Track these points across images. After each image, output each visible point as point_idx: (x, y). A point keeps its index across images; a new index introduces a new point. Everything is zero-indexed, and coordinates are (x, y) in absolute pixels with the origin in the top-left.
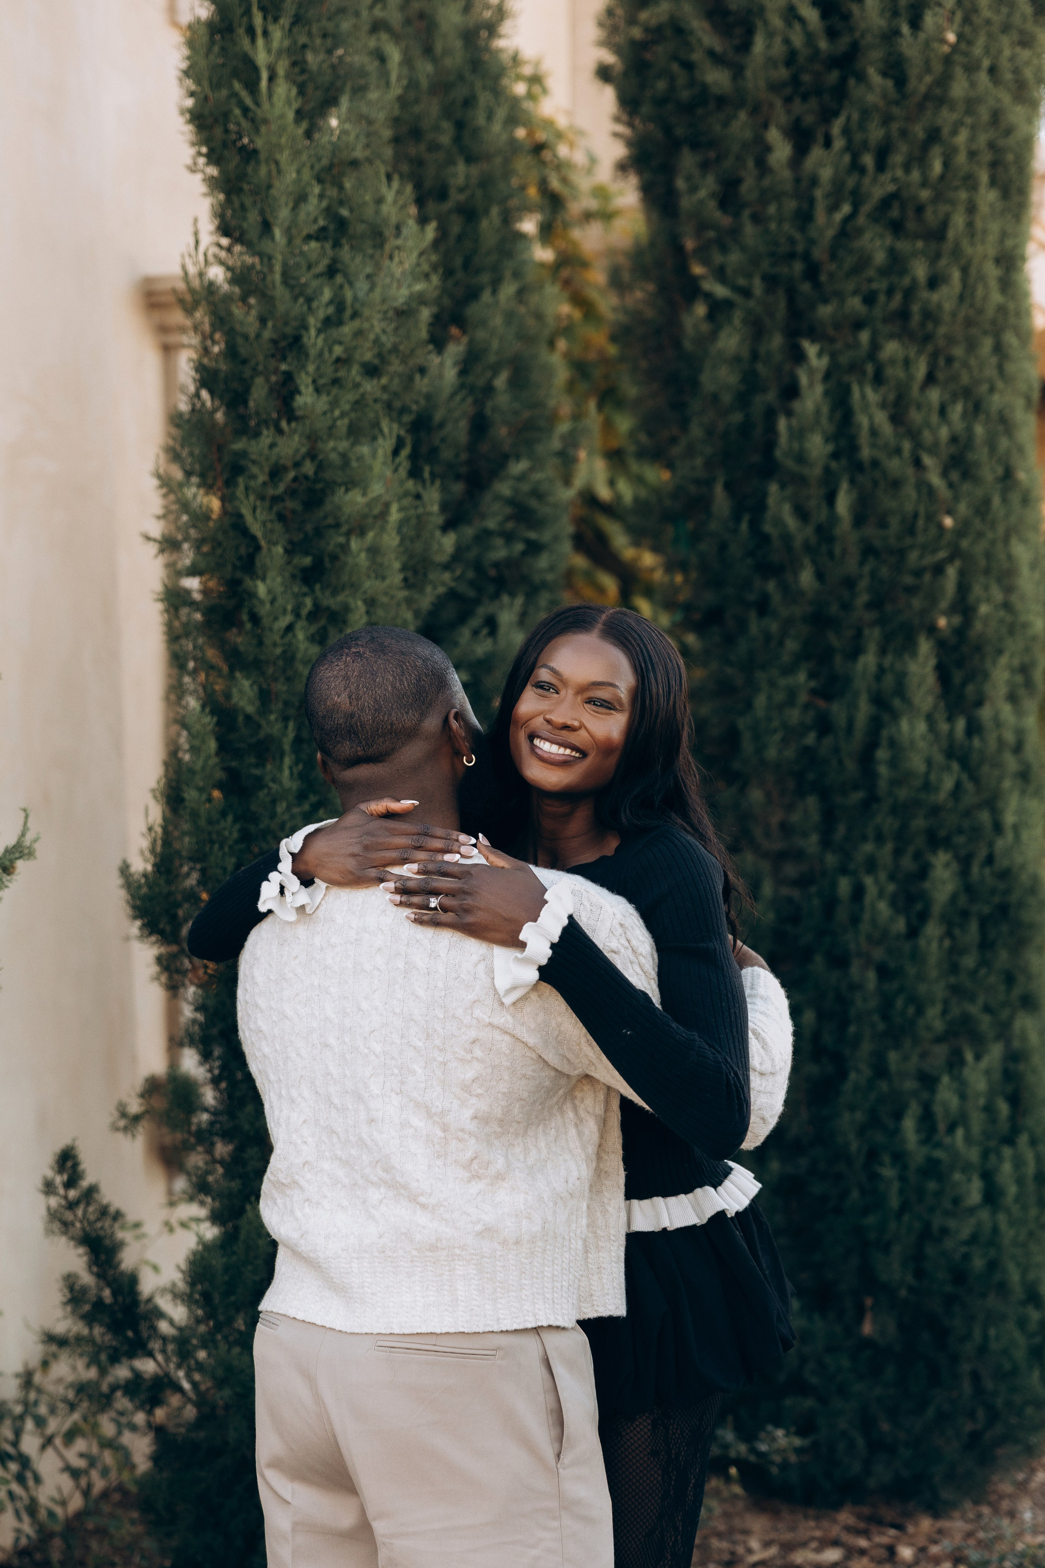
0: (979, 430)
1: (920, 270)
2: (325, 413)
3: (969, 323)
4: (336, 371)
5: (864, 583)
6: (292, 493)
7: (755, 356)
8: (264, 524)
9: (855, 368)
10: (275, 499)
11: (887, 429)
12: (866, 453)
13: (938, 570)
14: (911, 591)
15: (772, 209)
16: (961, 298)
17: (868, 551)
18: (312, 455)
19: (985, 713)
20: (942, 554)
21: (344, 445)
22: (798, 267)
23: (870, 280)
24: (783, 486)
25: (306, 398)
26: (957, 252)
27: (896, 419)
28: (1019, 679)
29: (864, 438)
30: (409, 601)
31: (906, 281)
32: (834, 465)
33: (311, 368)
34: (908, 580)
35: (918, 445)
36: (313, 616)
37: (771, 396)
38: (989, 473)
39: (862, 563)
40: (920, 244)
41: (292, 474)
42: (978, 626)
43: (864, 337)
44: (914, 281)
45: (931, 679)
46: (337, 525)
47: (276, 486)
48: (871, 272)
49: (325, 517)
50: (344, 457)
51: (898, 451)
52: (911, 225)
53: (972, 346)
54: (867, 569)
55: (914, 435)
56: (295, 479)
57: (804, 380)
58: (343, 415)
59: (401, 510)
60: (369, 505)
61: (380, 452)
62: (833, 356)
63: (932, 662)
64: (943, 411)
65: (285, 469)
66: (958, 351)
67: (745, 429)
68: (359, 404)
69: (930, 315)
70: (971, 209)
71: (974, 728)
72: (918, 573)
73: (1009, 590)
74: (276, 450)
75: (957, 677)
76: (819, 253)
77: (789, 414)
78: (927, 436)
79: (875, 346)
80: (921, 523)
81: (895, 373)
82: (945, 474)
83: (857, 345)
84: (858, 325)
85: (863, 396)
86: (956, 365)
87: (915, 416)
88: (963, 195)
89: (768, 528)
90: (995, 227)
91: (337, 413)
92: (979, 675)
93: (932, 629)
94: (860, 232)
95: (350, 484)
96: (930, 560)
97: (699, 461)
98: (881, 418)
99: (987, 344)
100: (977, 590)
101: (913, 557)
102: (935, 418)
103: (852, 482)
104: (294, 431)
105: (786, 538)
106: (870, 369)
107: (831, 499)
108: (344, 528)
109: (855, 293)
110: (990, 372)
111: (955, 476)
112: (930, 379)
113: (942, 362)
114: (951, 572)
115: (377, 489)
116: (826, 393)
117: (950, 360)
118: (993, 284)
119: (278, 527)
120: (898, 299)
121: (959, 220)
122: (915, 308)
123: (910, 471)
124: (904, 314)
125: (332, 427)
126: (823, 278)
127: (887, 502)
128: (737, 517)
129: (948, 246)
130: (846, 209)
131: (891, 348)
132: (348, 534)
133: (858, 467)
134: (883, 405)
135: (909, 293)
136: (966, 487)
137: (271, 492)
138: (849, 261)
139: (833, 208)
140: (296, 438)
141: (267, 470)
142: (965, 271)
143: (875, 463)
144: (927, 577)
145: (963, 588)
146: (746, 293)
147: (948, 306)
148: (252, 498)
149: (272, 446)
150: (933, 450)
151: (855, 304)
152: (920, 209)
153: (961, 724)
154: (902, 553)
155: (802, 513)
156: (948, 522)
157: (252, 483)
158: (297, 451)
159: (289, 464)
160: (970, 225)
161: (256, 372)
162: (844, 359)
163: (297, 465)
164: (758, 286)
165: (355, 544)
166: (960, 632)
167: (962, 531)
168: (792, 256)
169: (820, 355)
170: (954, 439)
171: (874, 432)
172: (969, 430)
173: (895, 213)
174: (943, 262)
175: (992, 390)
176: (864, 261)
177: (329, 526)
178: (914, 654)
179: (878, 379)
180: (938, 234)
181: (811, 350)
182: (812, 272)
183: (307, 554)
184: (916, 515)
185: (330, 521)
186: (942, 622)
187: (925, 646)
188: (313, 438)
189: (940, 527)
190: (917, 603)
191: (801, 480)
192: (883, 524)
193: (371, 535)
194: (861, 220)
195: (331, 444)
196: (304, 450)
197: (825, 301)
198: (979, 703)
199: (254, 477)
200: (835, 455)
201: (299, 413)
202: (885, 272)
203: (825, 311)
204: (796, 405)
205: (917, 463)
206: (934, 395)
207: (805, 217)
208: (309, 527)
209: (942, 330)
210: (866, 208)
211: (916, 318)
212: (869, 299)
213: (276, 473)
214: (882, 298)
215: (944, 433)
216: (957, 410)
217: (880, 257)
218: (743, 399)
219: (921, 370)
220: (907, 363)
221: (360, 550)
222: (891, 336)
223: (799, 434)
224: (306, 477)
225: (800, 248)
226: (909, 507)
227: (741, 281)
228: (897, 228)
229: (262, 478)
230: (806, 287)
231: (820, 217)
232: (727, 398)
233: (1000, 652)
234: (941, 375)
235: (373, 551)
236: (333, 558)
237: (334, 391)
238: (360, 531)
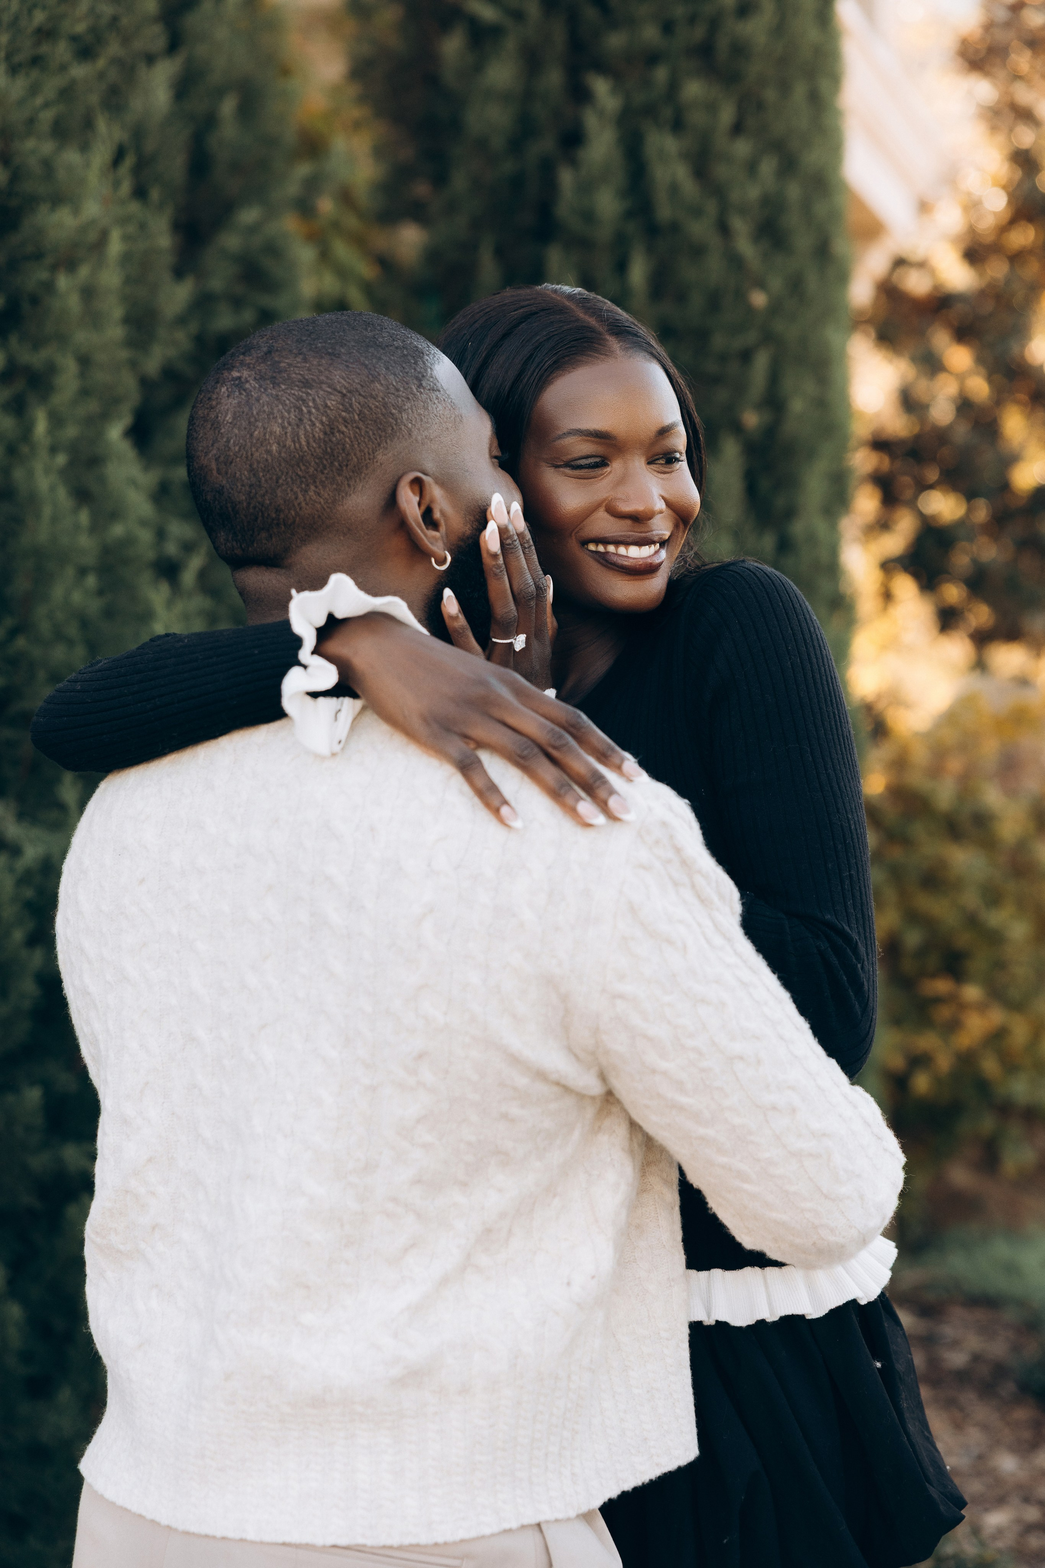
2: (21, 102)
4: (38, 43)
13: (745, 356)
14: (716, 382)
19: (798, 530)
20: (752, 338)
21: (47, 147)
27: (699, 173)
29: (661, 196)
30: (133, 364)
34: (712, 367)
38: (802, 243)
42: (788, 425)
45: (737, 489)
46: (39, 256)
49: (23, 245)
50: (48, 165)
51: (699, 212)
53: (784, 88)
55: (717, 192)
58: (46, 105)
59: (123, 239)
60: (83, 229)
61: (96, 162)
63: (739, 468)
64: (750, 167)
66: (769, 95)
68: (66, 93)
69: (739, 50)
71: (786, 545)
72: (723, 359)
73: (822, 385)
75: (766, 484)
78: (734, 195)
80: (726, 299)
82: (754, 242)
86: (768, 113)
87: (721, 171)
91: (39, 101)
92: (789, 482)
93: (738, 428)
95: (57, 200)
96: (736, 343)
98: (680, 171)
99: (800, 88)
100: (787, 383)
101: (717, 339)
102: (741, 175)
107: (620, 263)
108: (48, 260)
110: (803, 123)
111: (764, 244)
112: (737, 128)
113: (750, 108)
114: (761, 360)
115: (91, 209)
117: (760, 106)
123: (714, 239)
125: (31, 121)
127: (688, 273)
131: (694, 89)
132: (54, 268)
133: (652, 230)
134: (684, 157)
136: (777, 258)
143: (674, 226)
144: (732, 365)
145: (773, 379)
150: (742, 212)
153: (770, 541)
154: (704, 333)
156: (758, 299)
165: (63, 282)
166: (771, 431)
167: (775, 309)
170: (763, 200)
171: (673, 190)
172: (781, 191)
175: (806, 145)
177: (27, 258)
179: (678, 126)
184: (720, 291)
185: (29, 250)
186: (751, 419)
187: (731, 450)
189: (749, 305)
190: (721, 395)
191: (586, 243)
192: (682, 300)
193: (84, 271)
195: (30, 144)
205: (723, 227)
206: (742, 147)
209: (752, 69)
211: (722, 53)
215: (753, 192)
216: (767, 166)
219: (726, 116)
220: (710, 107)
221: (72, 291)
222: (694, 74)
226: (713, 280)
234: (749, 123)
235: (88, 293)
236: (35, 300)
237: (35, 74)
238: (70, 264)
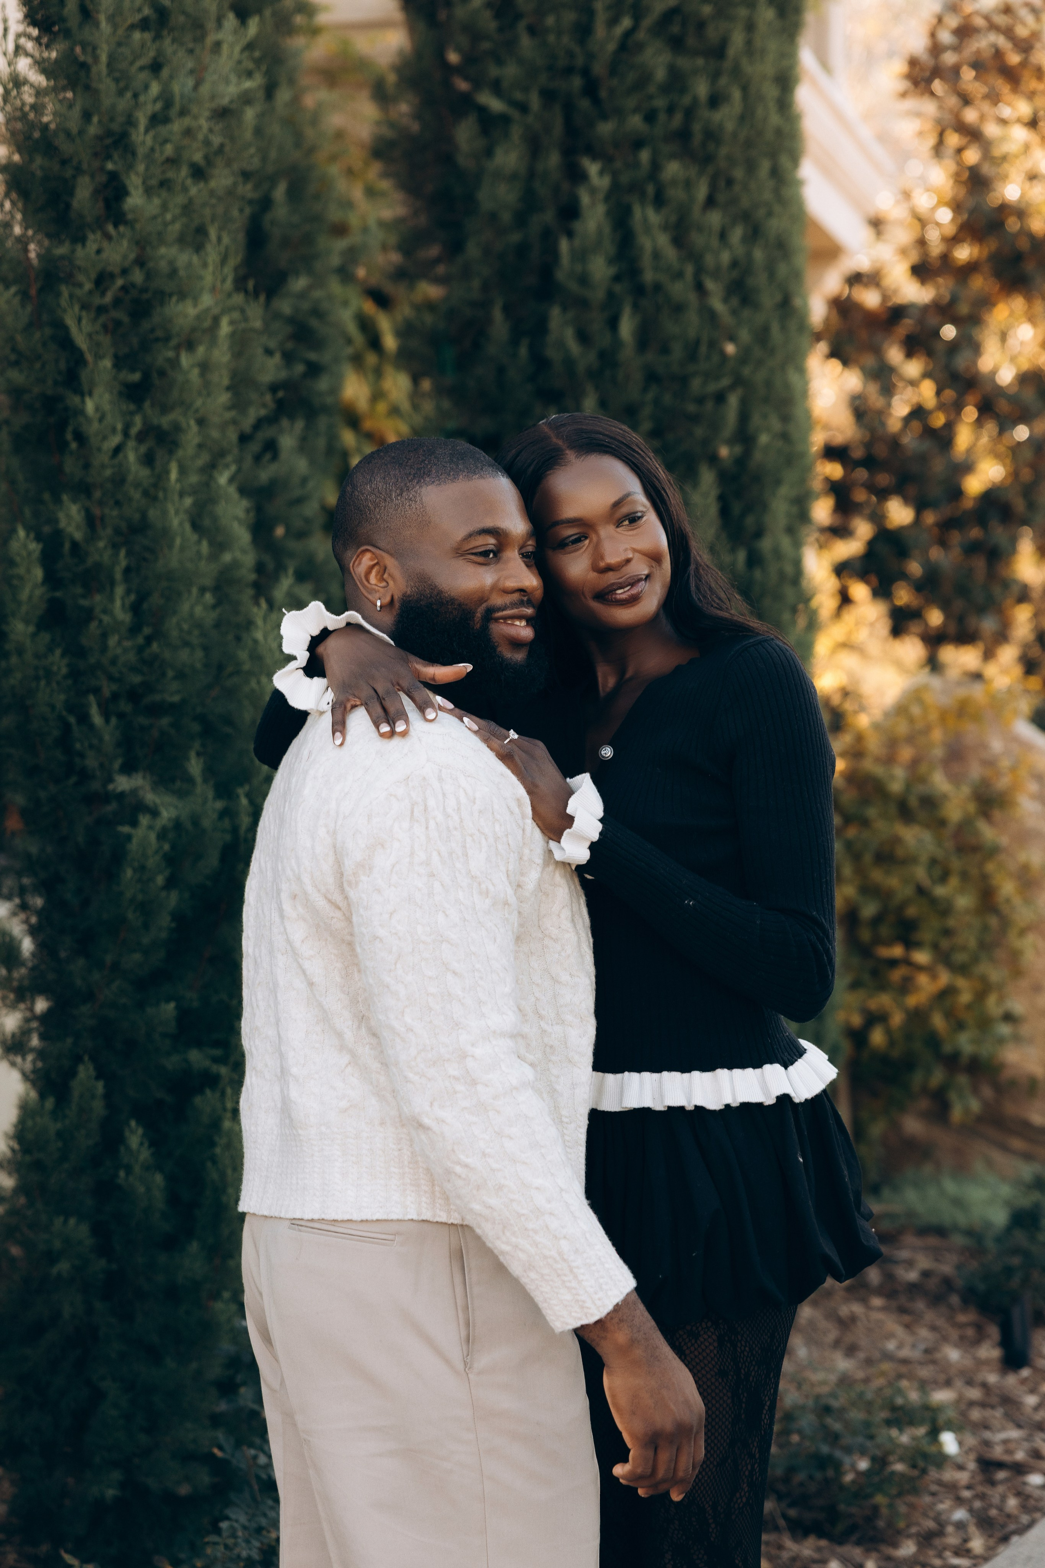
0: (759, 255)
1: (702, 89)
2: (156, 217)
3: (749, 144)
4: (166, 172)
5: (647, 411)
6: (117, 302)
7: (531, 174)
8: (90, 336)
9: (637, 188)
10: (101, 310)
11: (670, 253)
12: (649, 276)
13: (720, 398)
14: (695, 419)
15: (550, 21)
16: (742, 118)
17: (652, 377)
18: (140, 262)
19: (766, 545)
20: (725, 382)
21: (173, 252)
22: (577, 82)
23: (651, 97)
24: (565, 309)
25: (135, 200)
26: (736, 71)
27: (678, 241)
28: (794, 510)
29: (646, 261)
30: (235, 422)
31: (686, 100)
32: (618, 288)
33: (141, 168)
34: (691, 408)
35: (700, 271)
36: (141, 437)
37: (548, 216)
38: (768, 299)
39: (645, 390)
40: (700, 62)
41: (120, 282)
42: (758, 456)
43: (645, 156)
44: (695, 100)
45: (713, 510)
46: (167, 339)
47: (103, 294)
48: (652, 89)
49: (152, 330)
50: (172, 266)
51: (679, 275)
52: (691, 41)
53: (751, 167)
54: (650, 396)
55: (694, 256)
56: (124, 288)
57: (585, 199)
58: (174, 220)
59: (232, 323)
60: (199, 318)
61: (210, 260)
62: (615, 175)
63: (714, 493)
64: (723, 235)
65: (112, 276)
66: (738, 173)
67: (522, 250)
68: (187, 209)
69: (712, 135)
70: (750, 27)
71: (754, 560)
72: (700, 400)
73: (786, 418)
74: (104, 255)
75: (736, 508)
76: (599, 69)
77: (570, 234)
78: (709, 260)
79: (656, 167)
80: (703, 349)
81: (676, 194)
82: (726, 300)
83: (636, 165)
84: (638, 144)
85: (645, 219)
86: (737, 188)
87: (697, 239)
88: (743, 12)
89: (551, 353)
90: (773, 46)
91: (169, 217)
92: (759, 506)
93: (713, 459)
94: (640, 47)
95: (182, 295)
96: (713, 387)
97: (476, 283)
98: (663, 240)
99: (765, 166)
100: (756, 420)
101: (696, 384)
102: (715, 242)
103: (636, 307)
104: (121, 236)
105: (569, 363)
106: (650, 189)
107: (613, 323)
108: (174, 342)
109: (636, 110)
110: (767, 195)
111: (735, 301)
112: (711, 202)
113: (722, 184)
114: (733, 400)
115: (207, 300)
116: (609, 213)
117: (730, 182)
118: (772, 106)
119: (106, 340)
120: (678, 120)
121: (738, 39)
122: (697, 128)
123: (692, 297)
124: (683, 135)
125: (163, 232)
126: (603, 94)
127: (671, 327)
128: (515, 342)
129: (727, 64)
130: (626, 22)
131: (673, 169)
132: (178, 348)
133: (639, 290)
134: (665, 227)
135: (690, 113)
136: (746, 313)
137: (97, 301)
138: (631, 77)
139: (613, 21)
140: (125, 243)
141: (93, 276)
142: (745, 89)
143: (658, 287)
144: (709, 405)
145: (744, 417)
146: (523, 108)
147: (730, 126)
148: (77, 308)
149: (99, 252)
150: (716, 274)
151: (636, 122)
152: (701, 25)
153: (741, 556)
154: (684, 380)
155: (583, 337)
156: (730, 349)
157: (78, 292)
158: (125, 257)
159: (117, 271)
160: (749, 43)
161: (79, 170)
162: (625, 179)
163: (125, 272)
164: (535, 101)
165: (185, 360)
166: (741, 461)
167: (744, 357)
168: (569, 71)
169: (601, 173)
170: (734, 264)
171: (657, 255)
172: (749, 255)
173: (675, 29)
174: (723, 81)
175: (770, 214)
176: (645, 79)
177: (157, 340)
178: (696, 484)
179: (659, 201)
180: (719, 51)
181: (593, 168)
182: (591, 89)
183: (133, 370)
184: (698, 342)
185: (159, 333)
186: (724, 452)
187: (707, 477)
188: (142, 244)
189: (723, 354)
190: (699, 432)
191: (583, 303)
192: (665, 350)
193: (201, 350)
194: (641, 35)
195: (160, 251)
196: (132, 256)
197: (604, 117)
198: (759, 533)
199: (80, 285)
200: (617, 278)
201: (130, 217)
202: (666, 89)
203: (605, 128)
204: (577, 226)
205: (699, 287)
206: (715, 219)
207: (584, 31)
208: (135, 341)
209: (723, 151)
210: (647, 22)
211: (697, 137)
212: (650, 117)
213: (102, 280)
214: (662, 117)
215: (725, 257)
216: (737, 234)
217: (660, 74)
218: (521, 219)
219: (702, 191)
220: (688, 185)
221: (193, 366)
222: (673, 156)
223: (581, 256)
224: (133, 285)
225: (580, 61)
226: (692, 333)
227: (518, 96)
228: (677, 44)
229: (88, 286)
230: (585, 104)
231: (600, 30)
232: (506, 217)
233: (778, 482)
234: (721, 198)
235: (205, 367)
236: (162, 373)
237: (164, 194)
238: (190, 345)
